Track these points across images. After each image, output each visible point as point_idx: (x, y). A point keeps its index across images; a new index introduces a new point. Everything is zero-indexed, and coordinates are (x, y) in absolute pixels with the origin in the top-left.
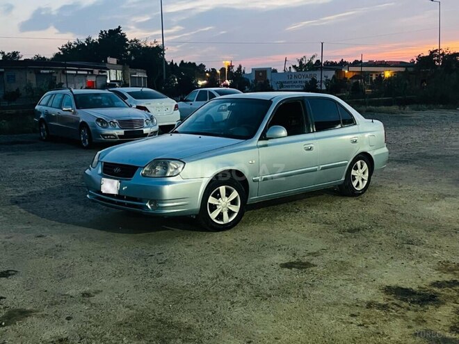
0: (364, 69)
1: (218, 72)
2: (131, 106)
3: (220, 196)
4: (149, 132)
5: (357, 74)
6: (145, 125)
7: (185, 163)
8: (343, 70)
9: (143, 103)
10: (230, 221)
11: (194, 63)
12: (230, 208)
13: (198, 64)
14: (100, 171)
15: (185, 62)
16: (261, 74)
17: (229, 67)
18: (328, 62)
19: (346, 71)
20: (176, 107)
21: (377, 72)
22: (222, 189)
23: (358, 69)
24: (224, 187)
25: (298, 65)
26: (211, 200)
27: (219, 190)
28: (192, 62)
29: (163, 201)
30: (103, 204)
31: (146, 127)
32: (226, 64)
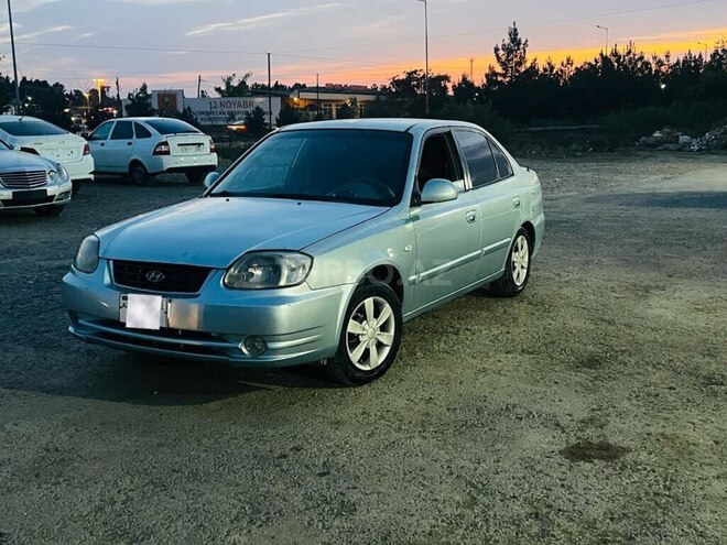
0: (322, 96)
1: (87, 96)
2: (11, 148)
3: (365, 318)
4: (57, 194)
5: (310, 103)
6: (49, 180)
7: (312, 258)
8: (291, 96)
9: (29, 142)
10: (380, 363)
11: (45, 82)
12: (380, 339)
13: (51, 84)
14: (107, 280)
15: (28, 79)
16: (166, 100)
17: (103, 88)
18: (257, 85)
19: (295, 99)
20: (87, 148)
21: (336, 101)
22: (369, 303)
23: (313, 96)
24: (371, 299)
25: (223, 88)
26: (353, 327)
27: (364, 305)
28: (41, 80)
29: (275, 337)
30: (116, 347)
31: (51, 185)
32: (97, 84)
